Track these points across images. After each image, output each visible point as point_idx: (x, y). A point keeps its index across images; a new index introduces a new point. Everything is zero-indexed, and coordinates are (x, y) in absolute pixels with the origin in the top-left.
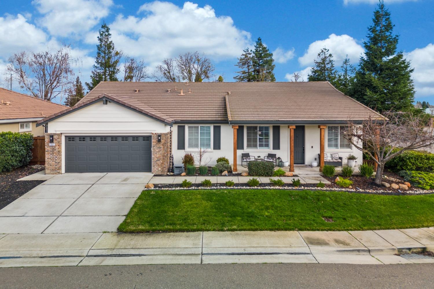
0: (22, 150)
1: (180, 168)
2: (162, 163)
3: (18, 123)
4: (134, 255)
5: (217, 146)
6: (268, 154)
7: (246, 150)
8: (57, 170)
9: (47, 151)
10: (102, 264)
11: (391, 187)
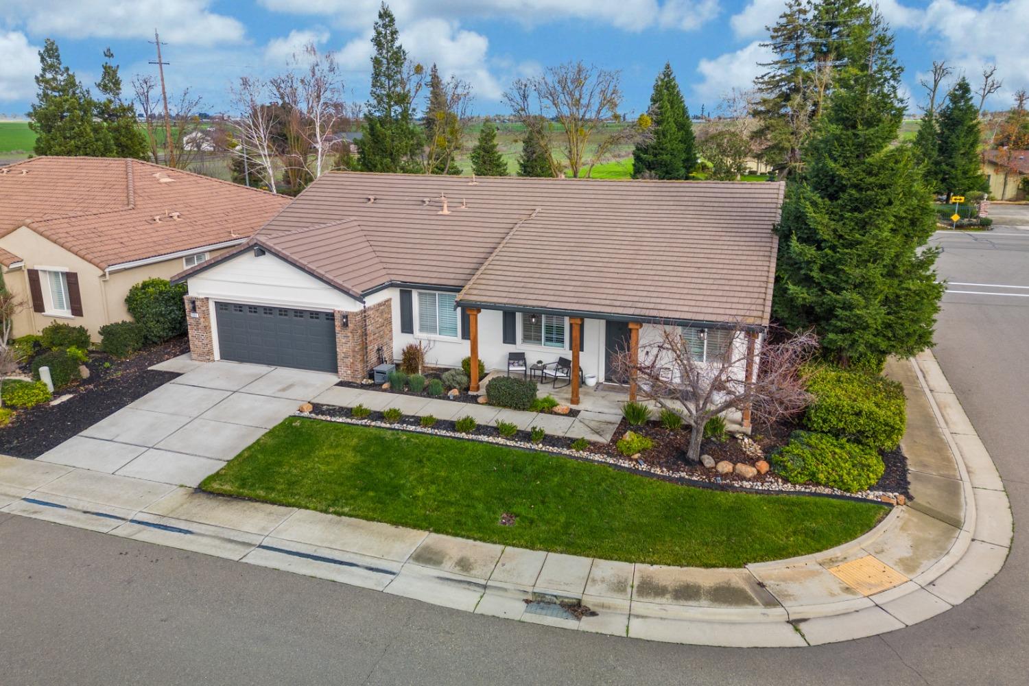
0: (173, 310)
2: (353, 363)
3: (181, 257)
4: (180, 531)
6: (560, 358)
7: (520, 347)
8: (207, 355)
9: (189, 325)
10: (133, 537)
11: (715, 468)
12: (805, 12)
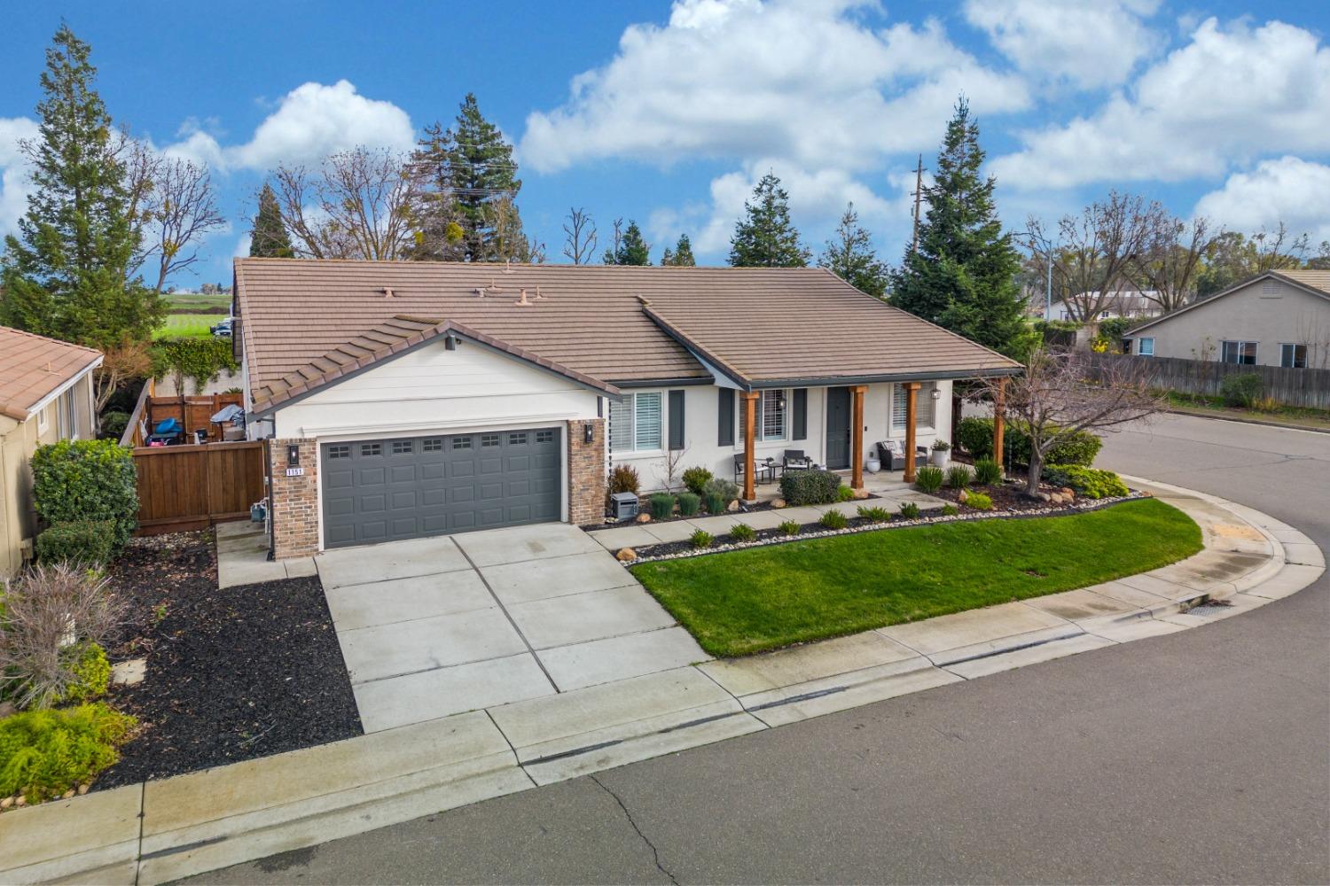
1: (630, 503)
2: (595, 496)
5: (677, 441)
6: (786, 451)
7: (737, 447)
9: (277, 493)
12: (445, 141)
